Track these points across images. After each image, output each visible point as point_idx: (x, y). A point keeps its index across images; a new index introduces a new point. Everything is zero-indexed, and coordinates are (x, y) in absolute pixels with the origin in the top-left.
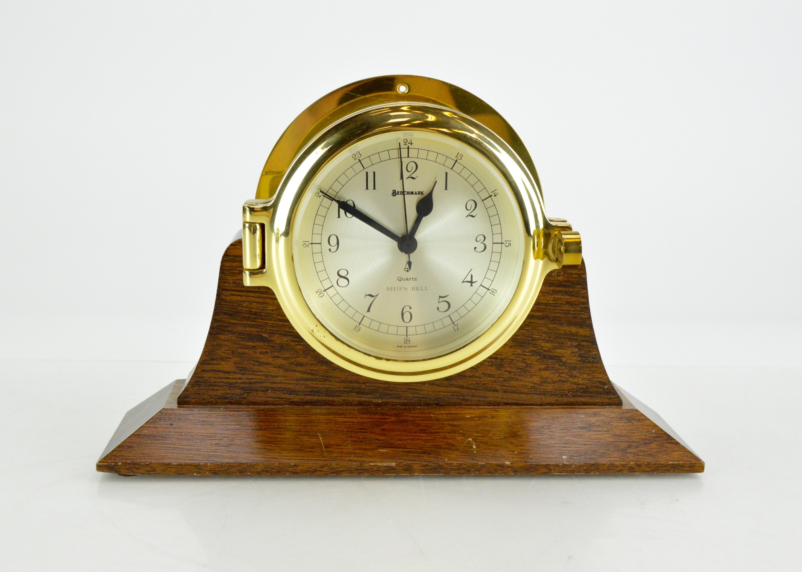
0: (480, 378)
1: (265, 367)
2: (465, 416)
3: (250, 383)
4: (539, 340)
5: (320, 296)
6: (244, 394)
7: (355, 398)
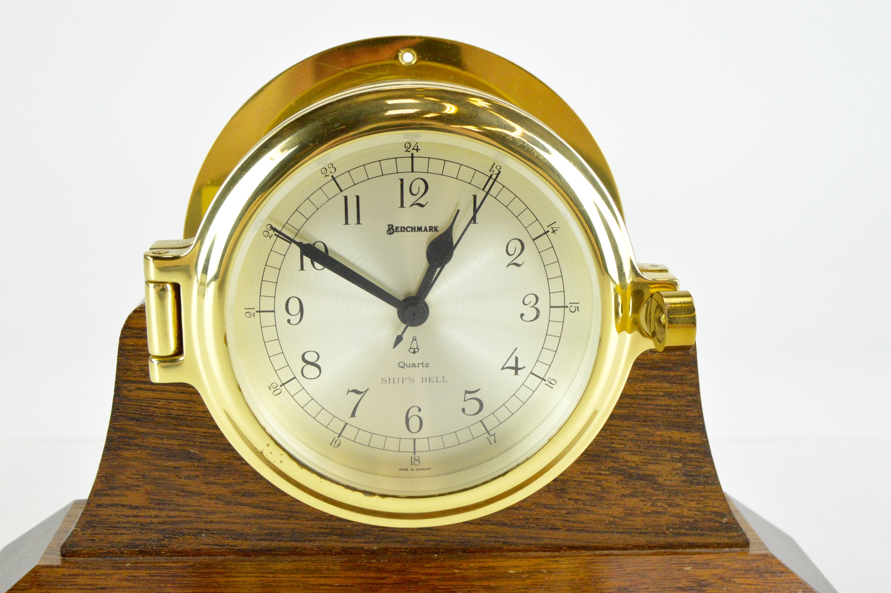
0: (531, 510)
1: (195, 499)
2: (507, 572)
3: (173, 523)
4: (622, 451)
5: (276, 393)
6: (163, 540)
7: (336, 543)
